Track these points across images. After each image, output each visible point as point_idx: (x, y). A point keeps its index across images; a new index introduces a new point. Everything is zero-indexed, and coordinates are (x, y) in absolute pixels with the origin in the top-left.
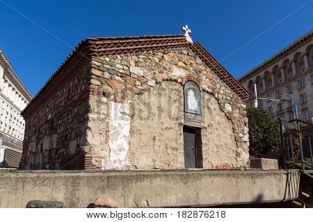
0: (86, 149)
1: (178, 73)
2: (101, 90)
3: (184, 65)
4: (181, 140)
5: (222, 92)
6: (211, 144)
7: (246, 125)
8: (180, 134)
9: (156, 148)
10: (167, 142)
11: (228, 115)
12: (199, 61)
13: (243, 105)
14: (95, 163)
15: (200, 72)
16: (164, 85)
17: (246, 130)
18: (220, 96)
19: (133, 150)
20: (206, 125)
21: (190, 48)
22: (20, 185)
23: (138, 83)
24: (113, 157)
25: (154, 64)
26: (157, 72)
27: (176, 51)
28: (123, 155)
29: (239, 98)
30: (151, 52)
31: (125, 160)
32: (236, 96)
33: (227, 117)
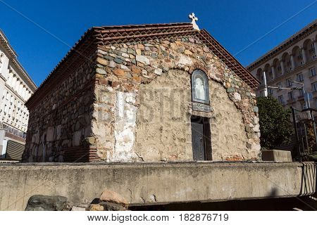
0: (91, 140)
1: (185, 61)
2: (107, 79)
3: (191, 53)
4: (189, 131)
5: (230, 80)
6: (220, 134)
7: (256, 115)
8: (188, 124)
9: (163, 139)
10: (175, 132)
11: (237, 104)
12: (206, 49)
13: (253, 94)
14: (100, 155)
15: (207, 60)
16: (170, 73)
17: (257, 119)
18: (229, 85)
19: (139, 141)
20: (214, 115)
21: (197, 36)
22: (22, 178)
23: (144, 72)
24: (119, 148)
25: (160, 53)
26: (163, 61)
27: (183, 39)
28: (129, 146)
29: (248, 87)
30: (158, 41)
31: (131, 152)
32: (245, 85)
33: (237, 107)
